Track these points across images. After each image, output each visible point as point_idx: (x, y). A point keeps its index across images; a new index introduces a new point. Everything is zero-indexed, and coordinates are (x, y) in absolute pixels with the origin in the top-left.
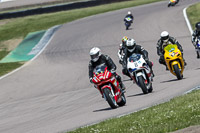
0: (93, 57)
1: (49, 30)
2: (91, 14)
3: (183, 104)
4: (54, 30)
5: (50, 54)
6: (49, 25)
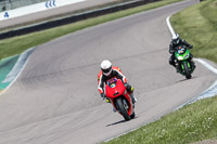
2: (66, 33)
3: (175, 121)
4: (29, 54)
5: (28, 79)
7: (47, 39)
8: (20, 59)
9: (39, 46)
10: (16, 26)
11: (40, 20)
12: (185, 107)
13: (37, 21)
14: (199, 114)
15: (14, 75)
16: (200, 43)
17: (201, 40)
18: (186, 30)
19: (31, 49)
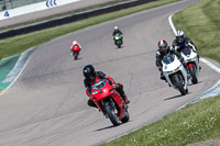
1: (23, 54)
3: (177, 121)
4: (29, 53)
5: (27, 79)
6: (23, 48)
7: (47, 39)
8: (20, 59)
9: (40, 46)
10: (16, 25)
11: (41, 19)
12: (187, 106)
13: (37, 20)
14: (202, 114)
15: (14, 75)
16: (203, 42)
17: (204, 39)
18: (189, 28)
19: (31, 49)
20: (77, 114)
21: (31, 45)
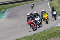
0: (28, 16)
1: (8, 10)
2: (20, 5)
4: (9, 10)
6: (8, 8)
7: (15, 6)
8: (7, 11)
12: (51, 28)
15: (5, 15)
20: (21, 27)
21: (10, 7)
